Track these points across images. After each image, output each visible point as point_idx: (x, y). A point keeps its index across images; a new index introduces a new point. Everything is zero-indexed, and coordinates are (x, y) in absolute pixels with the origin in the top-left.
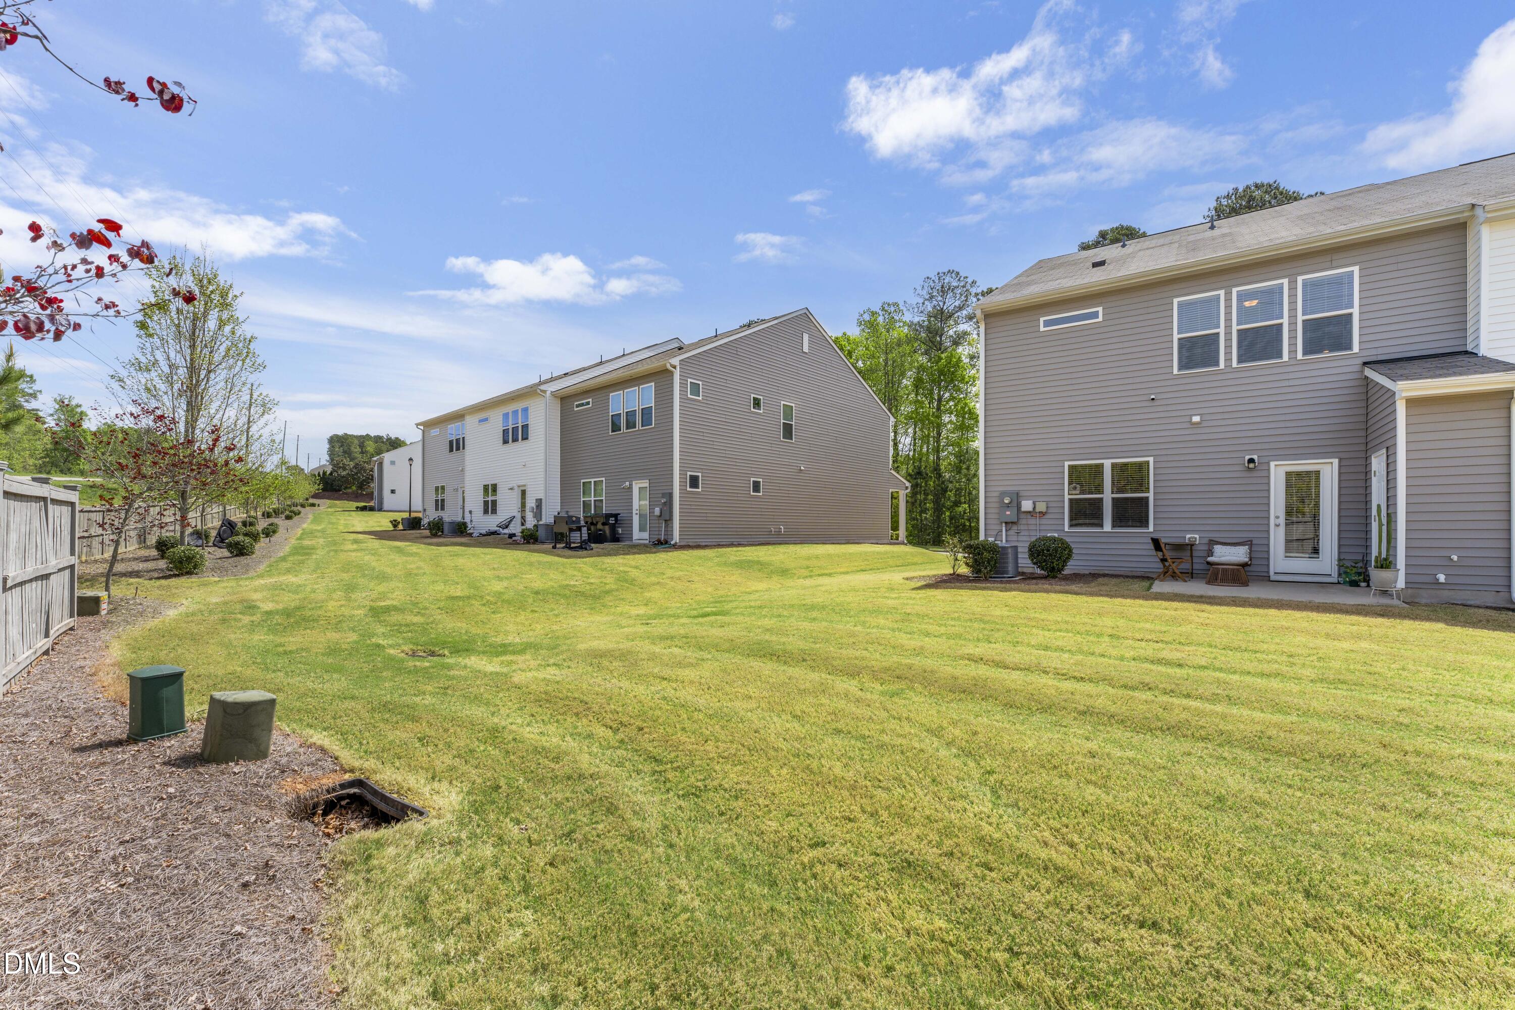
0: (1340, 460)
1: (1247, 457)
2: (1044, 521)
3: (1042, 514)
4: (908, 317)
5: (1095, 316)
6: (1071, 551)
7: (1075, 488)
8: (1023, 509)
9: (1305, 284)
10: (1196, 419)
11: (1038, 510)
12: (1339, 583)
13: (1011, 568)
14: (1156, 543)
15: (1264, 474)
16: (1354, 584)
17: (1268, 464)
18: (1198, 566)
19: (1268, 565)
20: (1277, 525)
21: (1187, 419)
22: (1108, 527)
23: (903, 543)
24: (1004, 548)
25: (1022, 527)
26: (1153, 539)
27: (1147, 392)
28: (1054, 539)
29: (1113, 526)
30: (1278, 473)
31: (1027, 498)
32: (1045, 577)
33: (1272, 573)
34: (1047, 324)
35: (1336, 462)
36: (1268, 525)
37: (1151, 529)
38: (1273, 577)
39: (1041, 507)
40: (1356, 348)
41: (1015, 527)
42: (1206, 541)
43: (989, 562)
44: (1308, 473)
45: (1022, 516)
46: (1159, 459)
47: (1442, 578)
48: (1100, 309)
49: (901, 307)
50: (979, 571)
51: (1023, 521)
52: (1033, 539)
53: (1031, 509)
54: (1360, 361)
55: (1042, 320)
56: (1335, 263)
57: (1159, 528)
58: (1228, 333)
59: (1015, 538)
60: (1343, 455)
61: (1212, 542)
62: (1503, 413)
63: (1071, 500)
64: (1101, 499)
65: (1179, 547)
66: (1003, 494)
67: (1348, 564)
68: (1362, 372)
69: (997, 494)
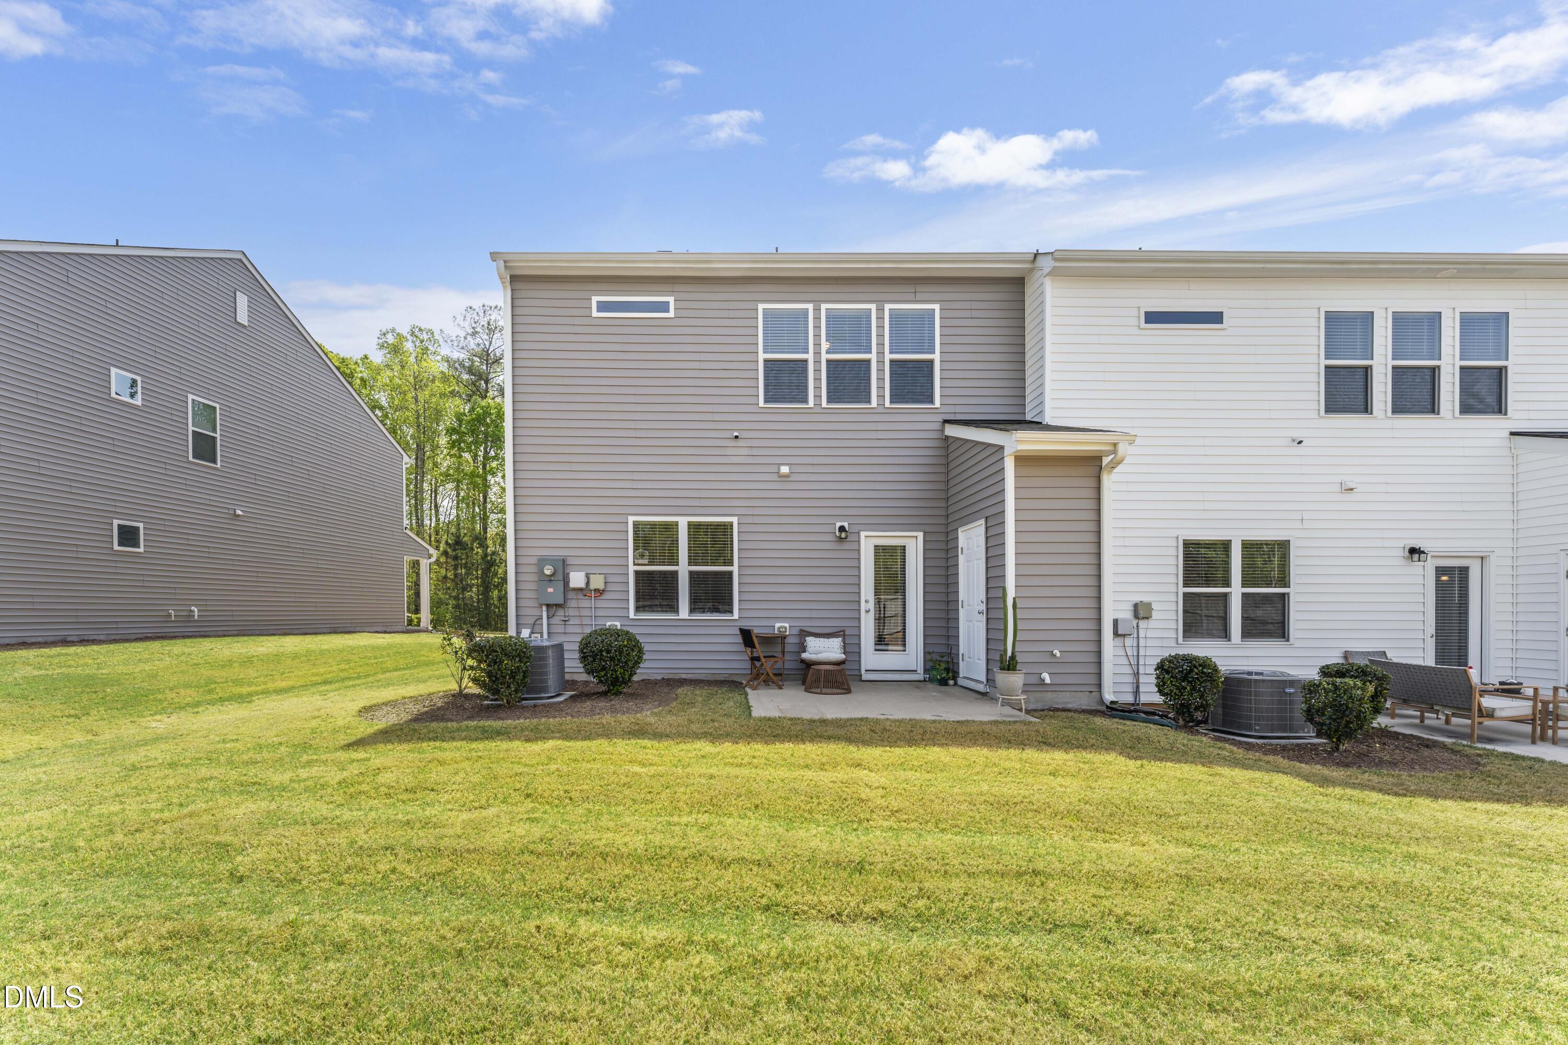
0: (925, 533)
1: (838, 524)
2: (600, 604)
3: (599, 592)
4: (445, 351)
5: (664, 307)
6: (641, 651)
7: (642, 556)
8: (572, 584)
9: (894, 315)
10: (785, 470)
11: (592, 587)
12: (925, 681)
13: (552, 680)
14: (747, 636)
15: (853, 546)
16: (943, 682)
17: (859, 533)
18: (789, 663)
19: (859, 661)
20: (867, 612)
21: (774, 469)
22: (684, 612)
23: (426, 631)
24: (541, 649)
25: (571, 612)
26: (741, 630)
27: (728, 426)
28: (617, 633)
29: (692, 610)
30: (868, 543)
31: (578, 568)
32: (604, 694)
33: (863, 672)
34: (602, 307)
35: (920, 535)
36: (859, 610)
37: (736, 615)
38: (865, 676)
39: (597, 582)
40: (937, 403)
41: (560, 612)
42: (796, 631)
43: (513, 676)
44: (894, 548)
45: (571, 595)
46: (745, 520)
47: (1047, 679)
48: (671, 300)
49: (437, 337)
50: (496, 692)
51: (573, 604)
52: (588, 630)
53: (583, 585)
54: (940, 418)
55: (595, 299)
56: (919, 296)
57: (746, 614)
58: (817, 362)
59: (561, 629)
60: (928, 529)
61: (804, 634)
62: (1092, 483)
63: (637, 573)
64: (676, 572)
65: (769, 640)
66: (542, 561)
67: (936, 657)
68: (943, 431)
69: (534, 560)
